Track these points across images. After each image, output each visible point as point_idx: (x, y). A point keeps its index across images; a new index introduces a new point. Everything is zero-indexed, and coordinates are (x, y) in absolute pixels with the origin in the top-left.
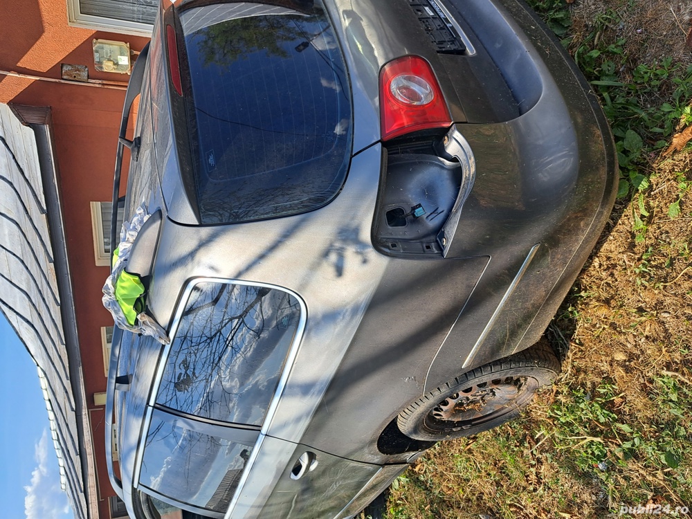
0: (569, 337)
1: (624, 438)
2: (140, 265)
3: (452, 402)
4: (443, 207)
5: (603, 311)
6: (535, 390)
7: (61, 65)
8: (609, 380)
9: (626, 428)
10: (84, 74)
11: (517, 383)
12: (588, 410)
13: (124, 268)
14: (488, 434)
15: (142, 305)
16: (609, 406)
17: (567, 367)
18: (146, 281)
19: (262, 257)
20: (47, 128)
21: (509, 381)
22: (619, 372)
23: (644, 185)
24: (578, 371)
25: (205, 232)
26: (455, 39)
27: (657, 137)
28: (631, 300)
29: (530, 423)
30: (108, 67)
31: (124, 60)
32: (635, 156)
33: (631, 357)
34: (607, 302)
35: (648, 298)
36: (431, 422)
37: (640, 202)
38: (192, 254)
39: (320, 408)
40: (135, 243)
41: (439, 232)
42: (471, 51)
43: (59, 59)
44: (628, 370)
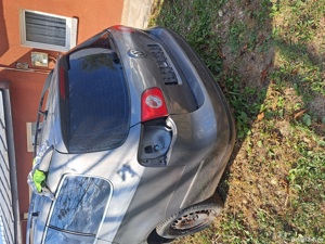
0: (227, 192)
1: (248, 237)
2: (44, 167)
3: (179, 222)
4: (167, 146)
5: (238, 183)
6: (215, 215)
7: (16, 62)
8: (241, 212)
9: (247, 233)
10: (26, 67)
11: (207, 212)
12: (234, 225)
13: (37, 168)
14: (199, 234)
15: (44, 184)
16: (241, 222)
17: (226, 205)
18: (46, 174)
19: (94, 166)
20: (8, 91)
21: (203, 212)
22: (245, 208)
23: (249, 133)
24: (231, 207)
25: (71, 156)
26: (174, 77)
27: (253, 115)
28: (248, 178)
29: (214, 229)
30: (38, 64)
31: (45, 61)
32: (245, 121)
33: (249, 202)
34: (239, 178)
35: (253, 178)
36: (171, 230)
37: (248, 139)
38: (66, 165)
39: (121, 226)
40: (43, 157)
41: (165, 155)
42: (180, 82)
43: (15, 60)
44: (248, 208)
